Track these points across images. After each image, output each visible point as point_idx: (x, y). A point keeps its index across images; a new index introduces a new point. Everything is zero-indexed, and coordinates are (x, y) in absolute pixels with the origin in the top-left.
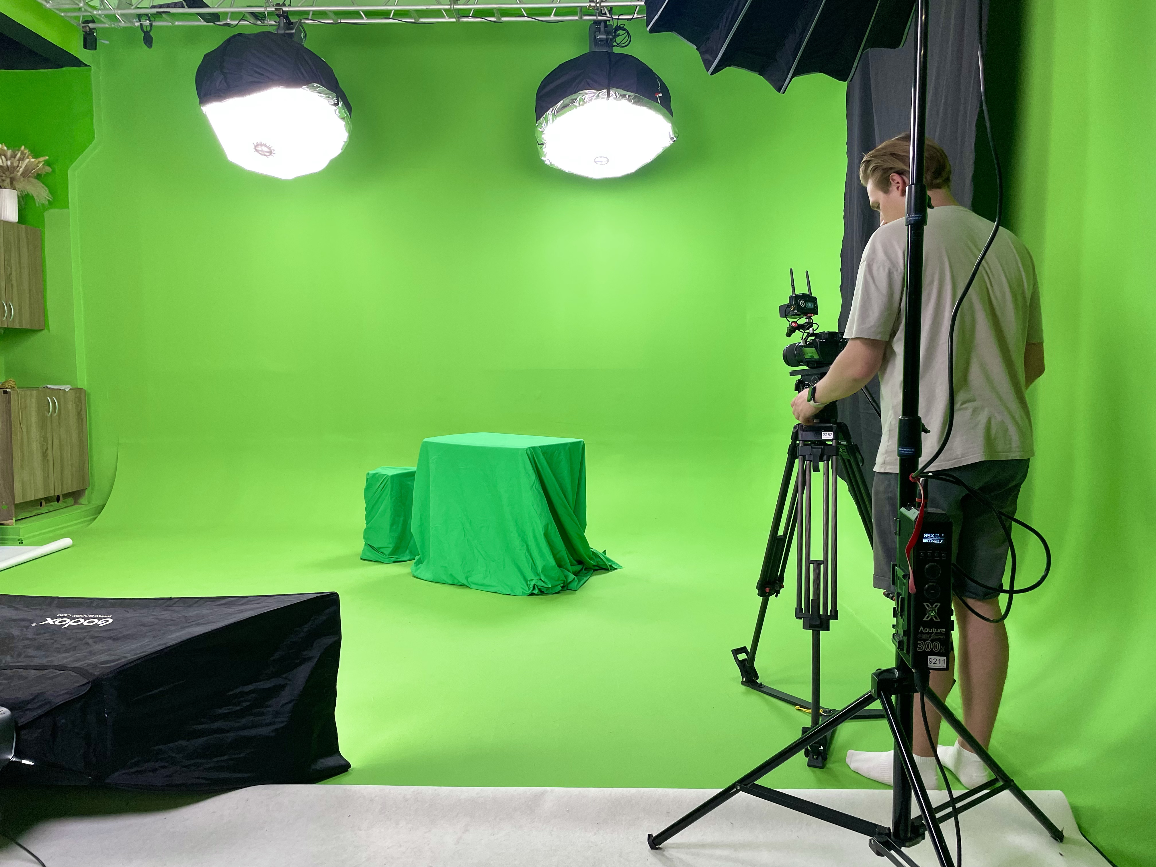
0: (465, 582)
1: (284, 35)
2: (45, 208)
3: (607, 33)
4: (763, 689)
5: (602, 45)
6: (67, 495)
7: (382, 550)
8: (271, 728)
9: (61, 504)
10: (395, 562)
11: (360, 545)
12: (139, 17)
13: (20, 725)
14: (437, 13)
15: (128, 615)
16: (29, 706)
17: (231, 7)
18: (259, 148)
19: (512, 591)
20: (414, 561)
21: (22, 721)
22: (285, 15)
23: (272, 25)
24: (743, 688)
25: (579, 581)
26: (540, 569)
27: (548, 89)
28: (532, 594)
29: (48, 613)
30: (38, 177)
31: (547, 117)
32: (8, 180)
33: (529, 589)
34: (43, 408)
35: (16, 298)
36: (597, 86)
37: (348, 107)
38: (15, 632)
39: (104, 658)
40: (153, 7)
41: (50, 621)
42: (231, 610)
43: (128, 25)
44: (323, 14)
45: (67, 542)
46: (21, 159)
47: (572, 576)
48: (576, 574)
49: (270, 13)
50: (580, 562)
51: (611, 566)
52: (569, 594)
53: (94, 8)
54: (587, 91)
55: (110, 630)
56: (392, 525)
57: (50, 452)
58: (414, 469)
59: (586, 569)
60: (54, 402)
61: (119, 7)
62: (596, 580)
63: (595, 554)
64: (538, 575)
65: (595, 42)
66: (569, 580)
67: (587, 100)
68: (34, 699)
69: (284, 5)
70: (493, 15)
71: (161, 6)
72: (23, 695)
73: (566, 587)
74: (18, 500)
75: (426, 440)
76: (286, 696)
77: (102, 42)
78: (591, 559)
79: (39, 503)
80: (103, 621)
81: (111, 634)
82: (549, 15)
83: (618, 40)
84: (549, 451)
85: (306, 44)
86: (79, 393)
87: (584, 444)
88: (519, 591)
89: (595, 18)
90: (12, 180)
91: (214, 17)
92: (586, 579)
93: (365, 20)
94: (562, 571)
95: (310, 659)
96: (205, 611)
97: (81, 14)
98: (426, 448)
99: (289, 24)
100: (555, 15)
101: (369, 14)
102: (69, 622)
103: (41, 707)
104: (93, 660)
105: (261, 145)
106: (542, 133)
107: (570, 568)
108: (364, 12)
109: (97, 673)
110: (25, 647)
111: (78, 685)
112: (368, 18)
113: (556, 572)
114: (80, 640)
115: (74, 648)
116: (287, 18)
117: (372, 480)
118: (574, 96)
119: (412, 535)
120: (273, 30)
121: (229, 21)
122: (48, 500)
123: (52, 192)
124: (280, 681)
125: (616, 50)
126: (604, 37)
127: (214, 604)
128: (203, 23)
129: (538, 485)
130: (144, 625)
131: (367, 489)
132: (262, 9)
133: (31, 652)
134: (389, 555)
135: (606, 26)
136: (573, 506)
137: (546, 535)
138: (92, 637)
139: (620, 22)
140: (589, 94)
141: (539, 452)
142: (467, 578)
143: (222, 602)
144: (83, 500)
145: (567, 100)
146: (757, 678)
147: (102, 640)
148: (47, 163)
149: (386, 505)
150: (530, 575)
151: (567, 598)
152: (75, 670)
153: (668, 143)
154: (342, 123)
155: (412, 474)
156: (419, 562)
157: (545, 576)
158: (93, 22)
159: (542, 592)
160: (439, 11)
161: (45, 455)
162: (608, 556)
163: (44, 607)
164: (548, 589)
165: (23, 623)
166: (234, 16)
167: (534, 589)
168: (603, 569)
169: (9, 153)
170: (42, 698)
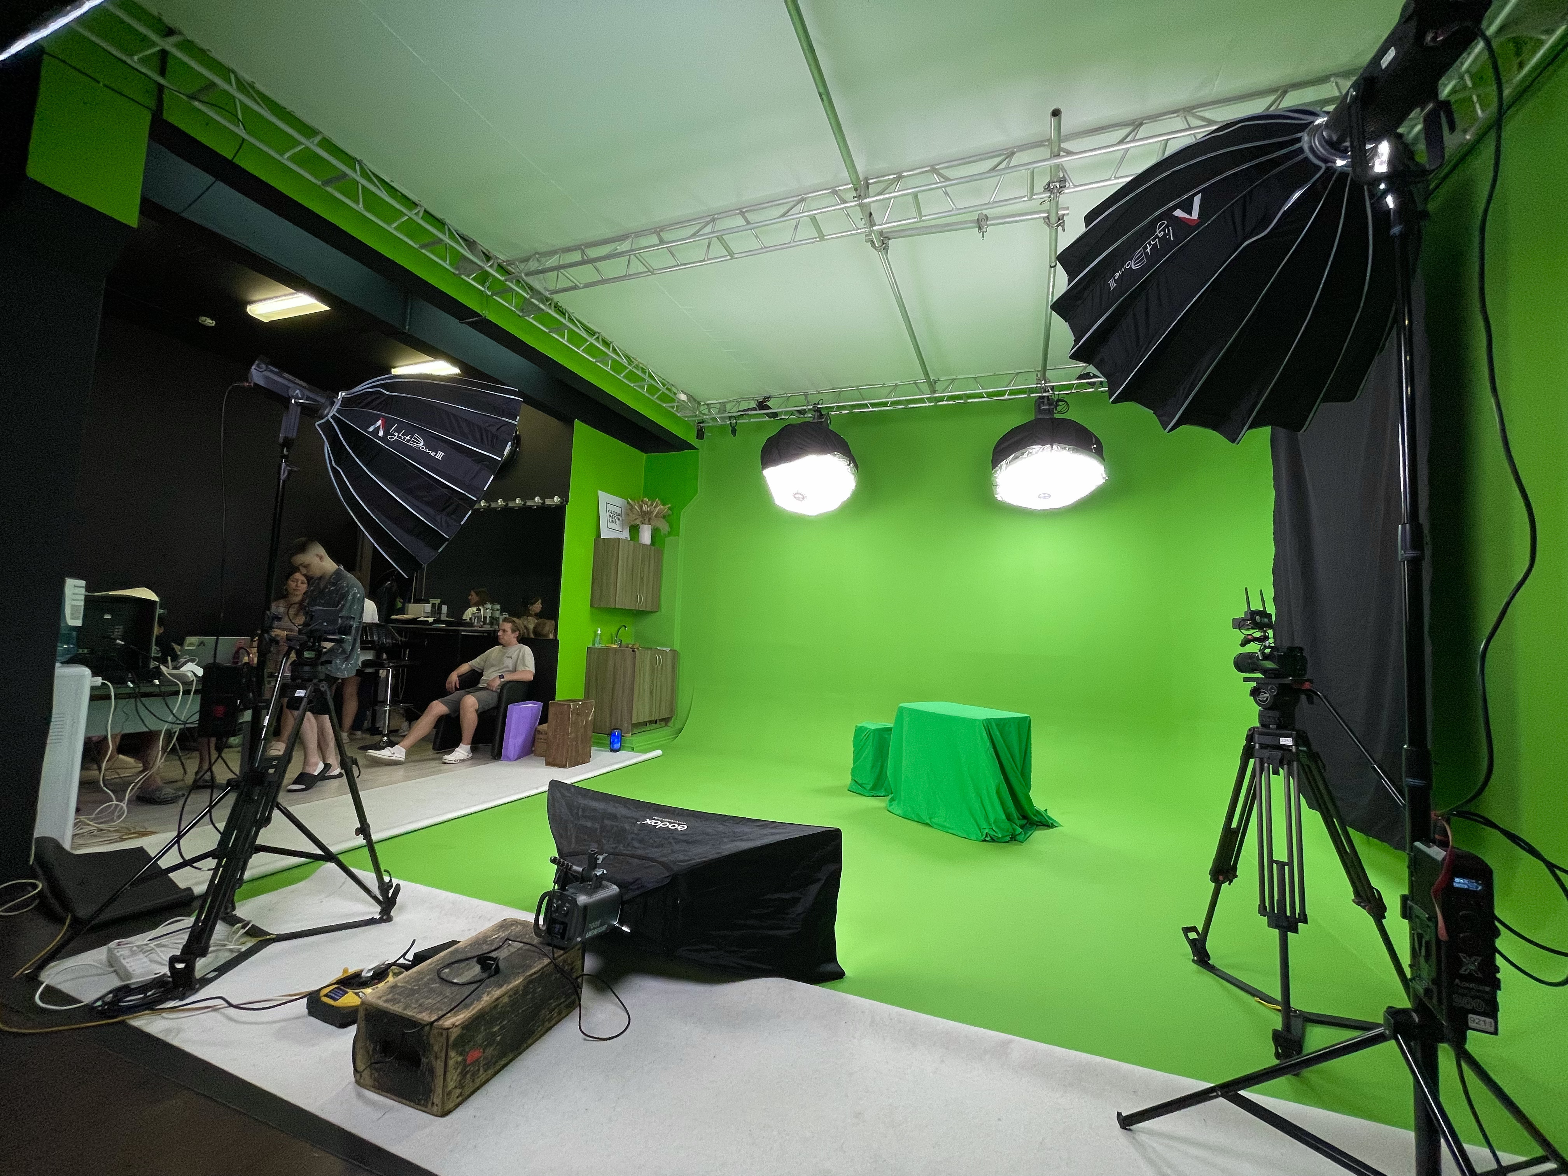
0: (928, 822)
1: (817, 423)
2: (666, 536)
3: (1050, 404)
4: (1216, 972)
5: (1045, 414)
6: (661, 720)
7: (864, 785)
8: (789, 932)
9: (658, 725)
10: (873, 796)
11: (848, 779)
12: (730, 418)
13: (624, 899)
14: (921, 401)
15: (697, 825)
16: (631, 887)
17: (786, 407)
18: (796, 496)
19: (968, 835)
20: (889, 798)
21: (626, 897)
22: (819, 410)
23: (810, 417)
24: (1195, 967)
25: (1025, 834)
26: (992, 821)
27: (1003, 446)
28: (985, 841)
29: (647, 815)
30: (664, 517)
31: (1001, 466)
32: (647, 520)
33: (982, 835)
34: (653, 662)
35: (645, 591)
36: (1043, 443)
37: (856, 466)
38: (627, 827)
39: (681, 857)
40: (739, 411)
41: (648, 821)
42: (765, 832)
43: (723, 423)
44: (844, 407)
45: (659, 752)
46: (656, 507)
47: (1019, 830)
48: (1022, 827)
49: (809, 410)
50: (1025, 817)
51: (1052, 824)
52: (1016, 845)
53: (704, 414)
54: (1034, 447)
55: (686, 834)
56: (873, 767)
57: (654, 690)
58: (892, 725)
59: (1030, 824)
60: (659, 658)
61: (719, 413)
62: (1039, 835)
63: (1038, 812)
64: (990, 825)
65: (1039, 410)
66: (1017, 833)
67: (1034, 452)
68: (634, 882)
69: (819, 404)
70: (961, 399)
71: (743, 411)
72: (629, 878)
73: (1013, 838)
74: (634, 721)
75: (901, 705)
76: (800, 908)
77: (707, 434)
78: (1035, 816)
79: (645, 724)
80: (682, 827)
81: (685, 838)
82: (1004, 395)
83: (1059, 408)
84: (1001, 723)
85: (830, 427)
86: (674, 651)
87: (1030, 720)
88: (974, 837)
89: (1040, 395)
90: (650, 519)
91: (775, 415)
92: (1030, 833)
93: (871, 409)
94: (1011, 825)
95: (819, 880)
96: (747, 829)
97: (697, 419)
98: (901, 711)
99: (821, 416)
100: (1008, 395)
101: (873, 405)
102: (660, 824)
103: (638, 889)
104: (672, 858)
105: (798, 493)
106: (996, 478)
107: (1017, 821)
108: (870, 404)
109: (676, 868)
110: (633, 839)
111: (663, 876)
112: (873, 408)
113: (1006, 825)
114: (666, 839)
115: (662, 845)
116: (820, 412)
117: (859, 731)
118: (1023, 451)
119: (887, 777)
120: (810, 420)
121: (783, 417)
122: (651, 722)
123: (671, 526)
124: (797, 895)
125: (1057, 416)
126: (1047, 407)
127: (752, 824)
128: (767, 419)
129: (992, 750)
130: (708, 834)
131: (855, 737)
132: (805, 408)
133: (636, 844)
134: (870, 790)
135: (1048, 399)
136: (1020, 769)
137: (998, 792)
138: (674, 838)
139: (1060, 396)
140: (1036, 448)
141: (994, 724)
142: (930, 819)
143: (758, 824)
144: (671, 724)
145: (1018, 453)
146: (1209, 959)
147: (678, 842)
148: (670, 509)
149: (869, 752)
150: (984, 825)
151: (1014, 848)
152: (663, 864)
153: (1101, 481)
154: (853, 477)
155: (890, 729)
156: (892, 800)
157: (996, 826)
158: (703, 422)
159: (993, 840)
160: (923, 399)
161: (651, 693)
162: (1048, 814)
163: (646, 810)
164: (999, 838)
165: (632, 821)
166: (786, 413)
167: (986, 836)
168: (1044, 825)
169: (649, 503)
170: (640, 882)
